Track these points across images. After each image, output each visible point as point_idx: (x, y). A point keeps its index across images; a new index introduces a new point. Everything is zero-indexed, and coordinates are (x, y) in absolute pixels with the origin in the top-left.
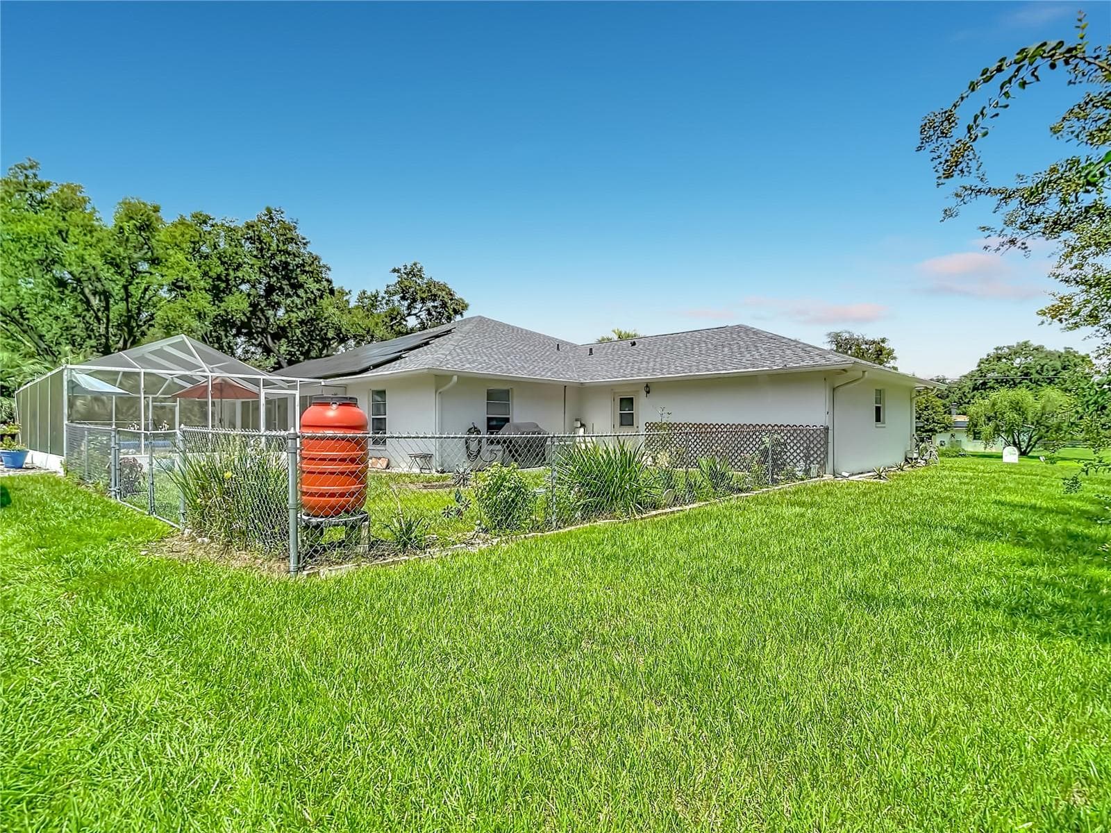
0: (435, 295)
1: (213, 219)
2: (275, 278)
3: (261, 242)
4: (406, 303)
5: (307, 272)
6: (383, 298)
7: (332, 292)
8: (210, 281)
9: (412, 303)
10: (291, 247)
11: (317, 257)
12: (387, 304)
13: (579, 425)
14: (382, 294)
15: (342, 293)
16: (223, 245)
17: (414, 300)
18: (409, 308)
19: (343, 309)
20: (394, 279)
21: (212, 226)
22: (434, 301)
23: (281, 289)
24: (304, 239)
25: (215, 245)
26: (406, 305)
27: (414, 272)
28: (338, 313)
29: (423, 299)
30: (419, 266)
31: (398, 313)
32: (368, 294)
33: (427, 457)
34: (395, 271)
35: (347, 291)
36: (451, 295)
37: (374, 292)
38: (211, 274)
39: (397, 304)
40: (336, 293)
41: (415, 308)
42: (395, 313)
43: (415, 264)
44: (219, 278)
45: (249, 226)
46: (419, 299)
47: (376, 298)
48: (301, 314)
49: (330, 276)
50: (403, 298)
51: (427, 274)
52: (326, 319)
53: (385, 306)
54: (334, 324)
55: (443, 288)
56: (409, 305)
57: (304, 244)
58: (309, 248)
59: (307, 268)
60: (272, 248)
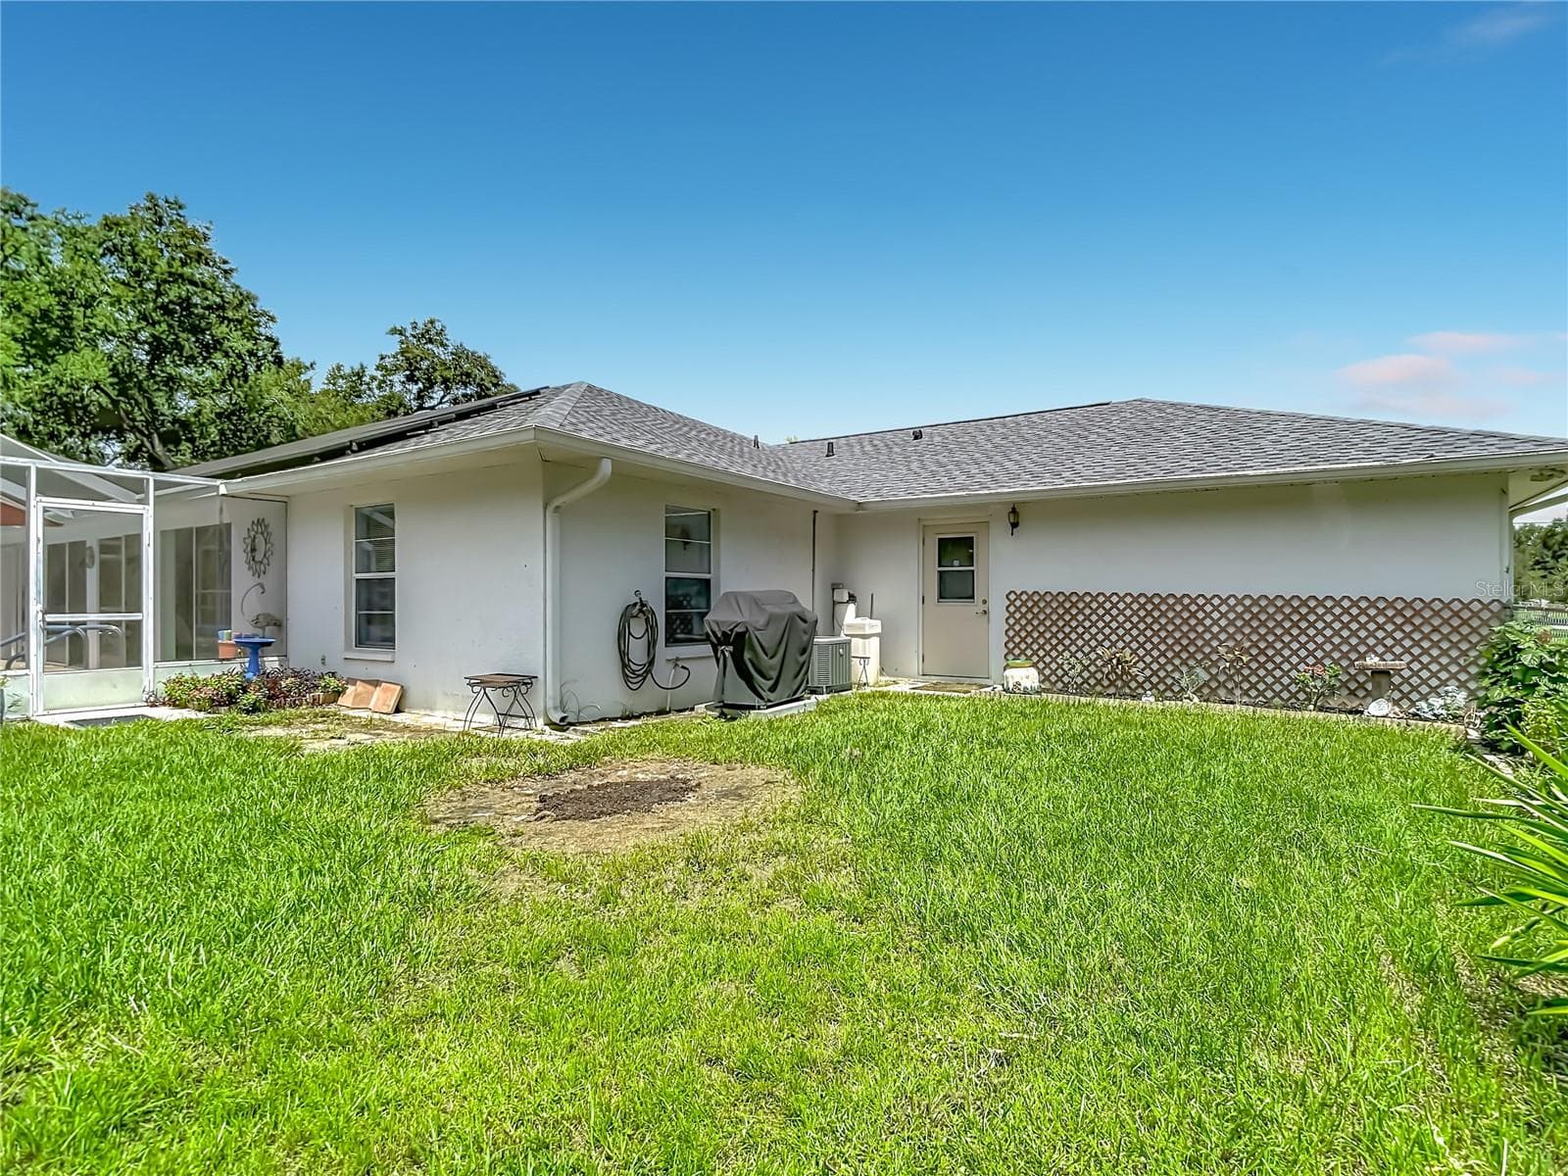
0: (468, 375)
1: (35, 205)
2: (164, 326)
3: (135, 255)
4: (415, 388)
5: (230, 320)
6: (373, 378)
7: (279, 361)
8: (26, 321)
9: (426, 389)
10: (201, 272)
11: (249, 294)
12: (380, 387)
13: (846, 598)
14: (371, 371)
15: (299, 368)
16: (57, 259)
17: (431, 383)
18: (420, 396)
19: (300, 393)
20: (392, 346)
21: (31, 218)
22: (465, 384)
23: (177, 345)
24: (225, 262)
25: (40, 259)
26: (415, 391)
27: (430, 334)
28: (288, 398)
29: (445, 381)
30: (438, 326)
31: (401, 405)
32: (347, 370)
33: (519, 684)
34: (394, 331)
35: (308, 365)
36: (496, 377)
37: (357, 368)
38: (27, 308)
39: (398, 388)
40: (286, 365)
41: (431, 398)
42: (395, 403)
43: (432, 322)
44: (45, 315)
45: (109, 224)
46: (439, 379)
47: (360, 378)
48: (222, 401)
49: (273, 331)
50: (411, 379)
51: (453, 338)
52: (266, 409)
53: (376, 391)
54: (281, 419)
55: (482, 363)
56: (420, 391)
57: (226, 271)
58: (235, 278)
59: (230, 314)
60: (157, 269)
